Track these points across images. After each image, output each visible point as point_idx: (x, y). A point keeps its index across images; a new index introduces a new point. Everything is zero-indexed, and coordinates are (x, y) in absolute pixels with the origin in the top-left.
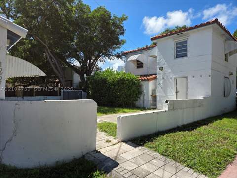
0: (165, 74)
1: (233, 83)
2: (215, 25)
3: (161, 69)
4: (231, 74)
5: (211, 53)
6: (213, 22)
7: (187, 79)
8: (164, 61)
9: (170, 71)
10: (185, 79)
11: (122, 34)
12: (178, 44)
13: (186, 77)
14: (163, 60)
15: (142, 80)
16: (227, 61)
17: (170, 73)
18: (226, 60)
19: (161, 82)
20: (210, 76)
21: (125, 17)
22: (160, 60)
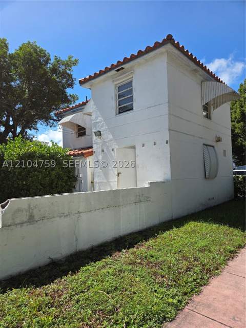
0: (104, 142)
1: (225, 155)
2: (169, 46)
3: (99, 134)
4: (219, 140)
5: (167, 100)
6: (165, 42)
7: (135, 150)
8: (102, 120)
9: (111, 137)
10: (133, 149)
11: (71, 85)
12: (120, 88)
13: (134, 147)
14: (100, 119)
15: (74, 155)
16: (210, 119)
17: (111, 140)
18: (208, 117)
19: (100, 158)
20: (167, 143)
21: (73, 59)
22: (97, 118)
